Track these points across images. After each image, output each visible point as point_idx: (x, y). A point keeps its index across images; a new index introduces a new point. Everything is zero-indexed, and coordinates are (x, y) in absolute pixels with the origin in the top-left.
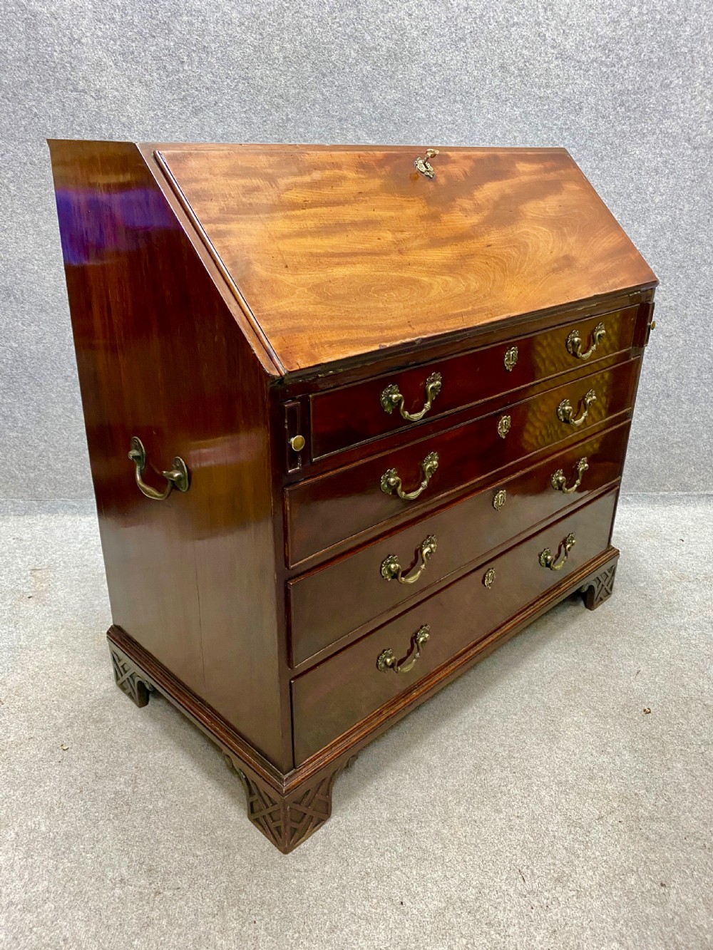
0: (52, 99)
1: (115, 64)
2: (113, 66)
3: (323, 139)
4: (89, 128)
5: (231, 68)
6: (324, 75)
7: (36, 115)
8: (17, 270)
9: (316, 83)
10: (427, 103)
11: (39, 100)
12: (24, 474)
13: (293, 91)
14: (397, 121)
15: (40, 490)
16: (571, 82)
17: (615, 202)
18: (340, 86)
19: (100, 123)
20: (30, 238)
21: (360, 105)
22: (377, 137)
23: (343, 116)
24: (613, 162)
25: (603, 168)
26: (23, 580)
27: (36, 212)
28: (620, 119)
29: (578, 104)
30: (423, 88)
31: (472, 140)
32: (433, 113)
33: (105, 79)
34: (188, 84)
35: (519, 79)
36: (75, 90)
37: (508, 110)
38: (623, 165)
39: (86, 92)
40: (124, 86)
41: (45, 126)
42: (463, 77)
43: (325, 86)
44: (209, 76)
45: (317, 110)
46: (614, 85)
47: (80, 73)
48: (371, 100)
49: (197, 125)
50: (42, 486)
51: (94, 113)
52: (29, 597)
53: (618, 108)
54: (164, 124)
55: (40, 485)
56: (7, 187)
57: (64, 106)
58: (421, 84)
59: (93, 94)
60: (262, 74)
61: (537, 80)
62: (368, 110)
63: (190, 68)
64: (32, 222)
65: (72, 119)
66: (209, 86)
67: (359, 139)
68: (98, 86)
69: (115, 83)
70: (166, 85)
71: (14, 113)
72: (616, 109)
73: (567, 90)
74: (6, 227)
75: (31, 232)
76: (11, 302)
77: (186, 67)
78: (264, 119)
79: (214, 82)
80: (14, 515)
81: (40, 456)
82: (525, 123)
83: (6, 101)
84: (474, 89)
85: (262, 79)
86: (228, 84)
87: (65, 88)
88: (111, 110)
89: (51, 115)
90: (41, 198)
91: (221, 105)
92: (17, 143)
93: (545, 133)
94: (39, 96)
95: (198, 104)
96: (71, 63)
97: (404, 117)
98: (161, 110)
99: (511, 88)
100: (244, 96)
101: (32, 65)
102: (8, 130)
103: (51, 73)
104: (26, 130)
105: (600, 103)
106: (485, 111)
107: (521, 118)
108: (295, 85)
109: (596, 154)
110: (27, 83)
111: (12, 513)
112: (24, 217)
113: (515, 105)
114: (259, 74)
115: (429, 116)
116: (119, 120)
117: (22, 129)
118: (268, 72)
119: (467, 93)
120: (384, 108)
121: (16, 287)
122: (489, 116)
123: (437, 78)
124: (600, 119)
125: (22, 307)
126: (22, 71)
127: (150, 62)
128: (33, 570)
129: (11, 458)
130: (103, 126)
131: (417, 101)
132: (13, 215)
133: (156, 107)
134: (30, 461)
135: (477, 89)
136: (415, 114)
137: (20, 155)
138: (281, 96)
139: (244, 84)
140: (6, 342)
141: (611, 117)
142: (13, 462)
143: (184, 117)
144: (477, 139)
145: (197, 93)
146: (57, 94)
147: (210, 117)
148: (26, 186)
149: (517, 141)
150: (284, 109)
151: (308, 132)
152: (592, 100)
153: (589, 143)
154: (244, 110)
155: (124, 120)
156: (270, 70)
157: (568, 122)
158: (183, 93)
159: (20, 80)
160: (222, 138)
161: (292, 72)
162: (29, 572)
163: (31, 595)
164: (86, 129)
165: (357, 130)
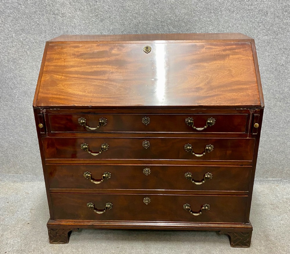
0: (45, 17)
1: (70, 3)
2: (69, 4)
3: (154, 30)
4: (59, 28)
5: (116, 3)
6: (155, 4)
7: (38, 24)
8: (29, 84)
9: (151, 7)
10: (198, 14)
11: (39, 18)
12: (31, 165)
13: (142, 11)
14: (186, 22)
15: (37, 171)
16: (262, 3)
17: (284, 52)
18: (161, 8)
19: (63, 26)
20: (34, 71)
21: (170, 15)
22: (177, 28)
23: (163, 20)
24: (282, 35)
25: (278, 38)
26: (26, 214)
27: (37, 61)
28: (285, 17)
29: (266, 12)
30: (197, 8)
31: (218, 28)
32: (201, 18)
33: (65, 9)
34: (99, 10)
35: (239, 3)
36: (54, 14)
37: (234, 15)
38: (287, 37)
39: (58, 15)
40: (73, 12)
41: (42, 28)
42: (214, 3)
43: (155, 8)
44: (107, 6)
45: (152, 18)
46: (282, 3)
47: (56, 8)
48: (175, 13)
49: (102, 26)
50: (38, 170)
51: (61, 22)
52: (28, 224)
53: (284, 13)
54: (89, 26)
55: (37, 170)
56: (26, 52)
57: (49, 20)
58: (196, 6)
59: (61, 16)
60: (129, 5)
61: (247, 3)
62: (173, 17)
63: (100, 3)
64: (35, 65)
65: (52, 25)
66: (107, 10)
67: (170, 29)
68: (63, 12)
69: (69, 11)
70: (90, 11)
71: (30, 23)
72: (283, 13)
73: (261, 6)
74: (25, 67)
75: (35, 69)
76: (26, 97)
77: (98, 3)
78: (130, 22)
79: (109, 9)
80: (27, 182)
81: (37, 158)
82: (242, 21)
83: (27, 19)
84: (219, 7)
85: (129, 7)
86: (115, 9)
87: (50, 13)
88: (68, 21)
89: (44, 24)
90: (39, 56)
91: (112, 18)
92: (31, 35)
93: (251, 24)
94: (40, 17)
95: (103, 17)
96: (52, 4)
97: (189, 20)
98: (88, 20)
99: (235, 6)
100: (121, 14)
101: (37, 5)
102: (27, 30)
103: (44, 8)
104: (34, 30)
105: (276, 11)
106: (224, 16)
107: (240, 18)
108: (143, 9)
109: (274, 32)
110: (35, 12)
111: (26, 181)
112: (32, 63)
113: (238, 13)
114: (127, 5)
115: (200, 19)
116: (71, 25)
117: (33, 29)
118: (131, 4)
119: (216, 9)
120: (180, 17)
121: (28, 91)
122: (226, 18)
123: (203, 4)
124: (276, 18)
125: (31, 99)
126: (33, 8)
127: (83, 2)
128: (31, 209)
129: (26, 158)
130: (64, 27)
131: (194, 13)
132: (28, 63)
133: (86, 19)
134: (33, 160)
135: (220, 7)
136: (193, 18)
137: (32, 39)
138: (137, 13)
139: (121, 9)
140: (24, 113)
141: (281, 17)
142: (27, 160)
143: (97, 23)
144: (221, 28)
145: (102, 13)
146: (47, 16)
147: (107, 23)
148: (34, 51)
149: (239, 28)
150: (138, 18)
151: (148, 27)
152: (272, 10)
153: (271, 28)
154: (121, 19)
155: (72, 25)
156: (132, 3)
157: (261, 20)
158: (97, 13)
159: (33, 11)
160: (112, 30)
161: (141, 4)
162: (29, 210)
163: (29, 222)
164: (58, 29)
165: (169, 26)
